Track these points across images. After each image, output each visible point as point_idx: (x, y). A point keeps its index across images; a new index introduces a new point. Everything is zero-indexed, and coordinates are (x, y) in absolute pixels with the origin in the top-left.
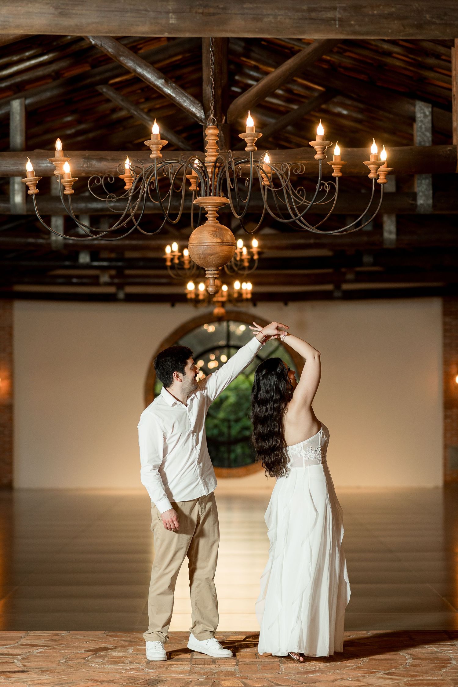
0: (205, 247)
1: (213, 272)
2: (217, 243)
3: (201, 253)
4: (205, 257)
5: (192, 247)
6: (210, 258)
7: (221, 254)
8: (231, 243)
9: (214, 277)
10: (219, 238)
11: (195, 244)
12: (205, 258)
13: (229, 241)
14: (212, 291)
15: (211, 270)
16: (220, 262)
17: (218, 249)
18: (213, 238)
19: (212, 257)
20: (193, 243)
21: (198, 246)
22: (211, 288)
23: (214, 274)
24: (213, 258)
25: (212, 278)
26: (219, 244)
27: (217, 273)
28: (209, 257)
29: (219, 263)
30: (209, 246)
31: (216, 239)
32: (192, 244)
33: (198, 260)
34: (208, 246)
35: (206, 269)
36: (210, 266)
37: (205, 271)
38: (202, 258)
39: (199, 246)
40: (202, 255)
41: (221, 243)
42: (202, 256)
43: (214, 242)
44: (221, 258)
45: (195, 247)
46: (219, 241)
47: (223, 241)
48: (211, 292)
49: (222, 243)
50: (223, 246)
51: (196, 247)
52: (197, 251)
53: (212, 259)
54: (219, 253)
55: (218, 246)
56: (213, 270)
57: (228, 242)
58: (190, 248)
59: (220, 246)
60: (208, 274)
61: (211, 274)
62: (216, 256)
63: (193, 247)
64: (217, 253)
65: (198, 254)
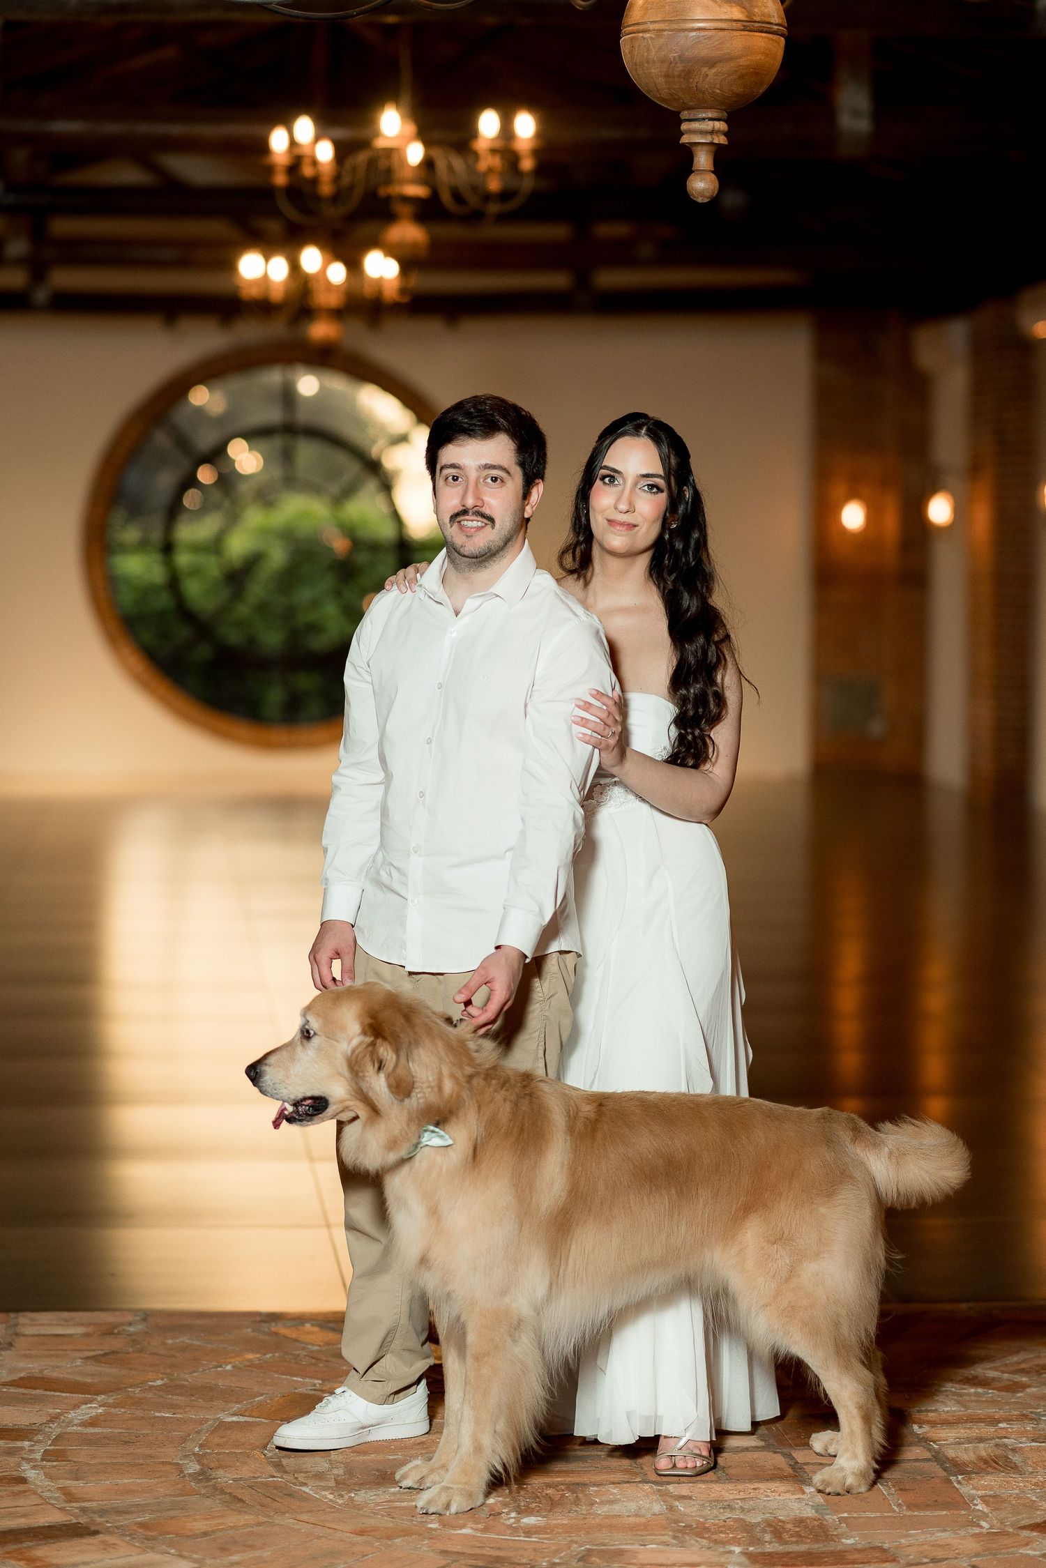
0: (694, 34)
1: (709, 125)
2: (734, 24)
3: (674, 57)
4: (689, 68)
5: (641, 35)
6: (707, 75)
7: (743, 62)
8: (776, 25)
9: (712, 144)
10: (740, 6)
11: (652, 27)
12: (687, 74)
13: (769, 16)
14: (704, 190)
15: (704, 119)
16: (740, 90)
17: (737, 43)
18: (720, 6)
19: (714, 70)
20: (645, 23)
21: (664, 30)
22: (701, 181)
23: (712, 132)
24: (716, 74)
25: (705, 148)
26: (739, 25)
27: (722, 129)
28: (705, 70)
29: (737, 95)
30: (706, 33)
31: (729, 8)
32: (641, 27)
33: (661, 80)
34: (703, 33)
35: (685, 115)
36: (702, 105)
37: (680, 122)
38: (679, 76)
39: (670, 30)
40: (678, 65)
41: (745, 24)
42: (680, 67)
43: (723, 17)
44: (742, 76)
45: (653, 36)
46: (736, 13)
47: (750, 13)
48: (701, 194)
49: (750, 25)
50: (751, 33)
51: (659, 36)
52: (659, 49)
53: (712, 79)
54: (738, 57)
55: (735, 33)
56: (711, 119)
57: (767, 20)
58: (632, 39)
59: (742, 33)
60: (690, 132)
61: (703, 133)
62: (726, 67)
63: (647, 35)
64: (730, 59)
65: (662, 61)
